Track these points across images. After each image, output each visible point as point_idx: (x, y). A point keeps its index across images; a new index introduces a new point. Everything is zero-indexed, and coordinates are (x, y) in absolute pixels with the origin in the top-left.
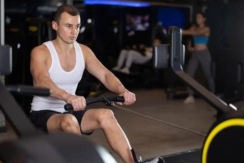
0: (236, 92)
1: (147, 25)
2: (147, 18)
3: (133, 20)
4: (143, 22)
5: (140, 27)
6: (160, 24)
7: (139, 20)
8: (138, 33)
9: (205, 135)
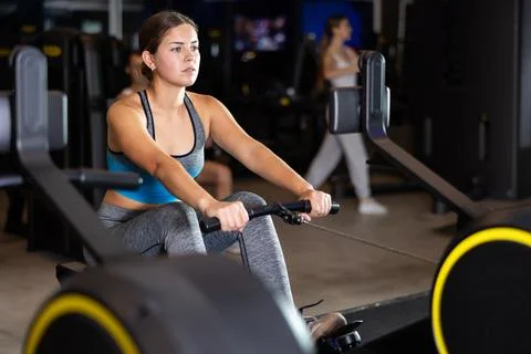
0: (475, 180)
1: (280, 38)
2: (280, 23)
3: (249, 27)
4: (272, 33)
5: (265, 44)
6: (312, 36)
7: (263, 27)
8: (263, 56)
9: (437, 262)
